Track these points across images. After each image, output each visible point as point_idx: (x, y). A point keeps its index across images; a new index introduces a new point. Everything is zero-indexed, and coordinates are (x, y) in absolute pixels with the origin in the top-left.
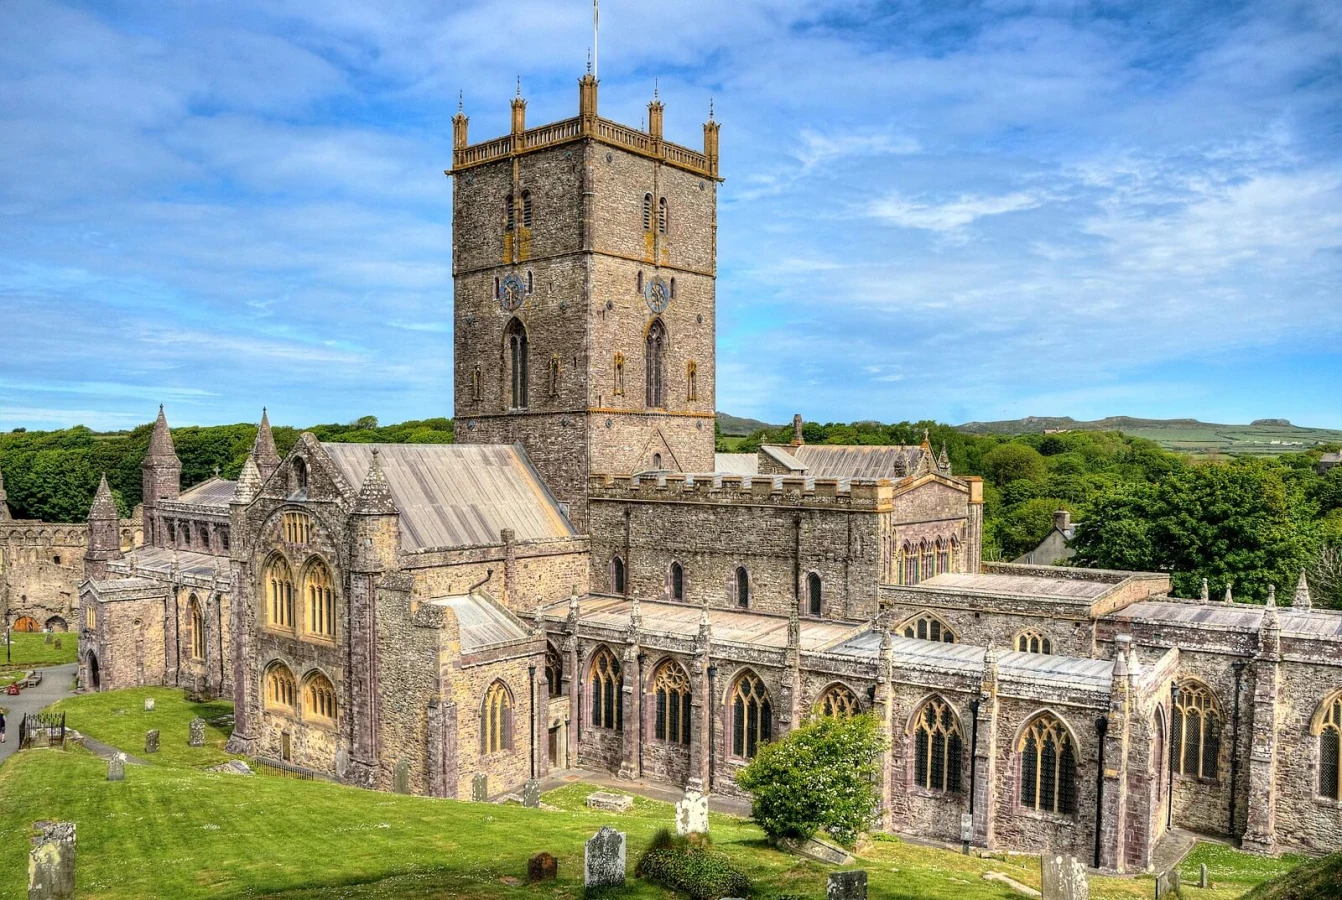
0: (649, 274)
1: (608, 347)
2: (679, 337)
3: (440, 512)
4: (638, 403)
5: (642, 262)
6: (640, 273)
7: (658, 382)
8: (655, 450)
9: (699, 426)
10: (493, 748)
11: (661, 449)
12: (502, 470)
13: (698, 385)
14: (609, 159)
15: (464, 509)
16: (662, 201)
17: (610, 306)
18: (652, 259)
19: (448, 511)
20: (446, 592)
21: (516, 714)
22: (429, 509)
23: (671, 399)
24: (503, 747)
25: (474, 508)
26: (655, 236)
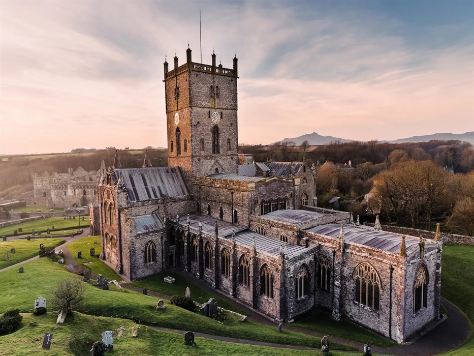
0: (213, 111)
1: (198, 136)
2: (224, 131)
3: (147, 189)
4: (210, 152)
5: (209, 108)
6: (209, 112)
7: (218, 145)
8: (215, 167)
9: (232, 158)
10: (150, 261)
11: (218, 166)
12: (172, 175)
13: (231, 145)
14: (197, 75)
15: (155, 188)
16: (217, 87)
17: (198, 123)
18: (213, 106)
19: (150, 189)
20: (144, 214)
21: (156, 251)
22: (144, 188)
23: (221, 151)
25: (159, 188)
26: (214, 99)
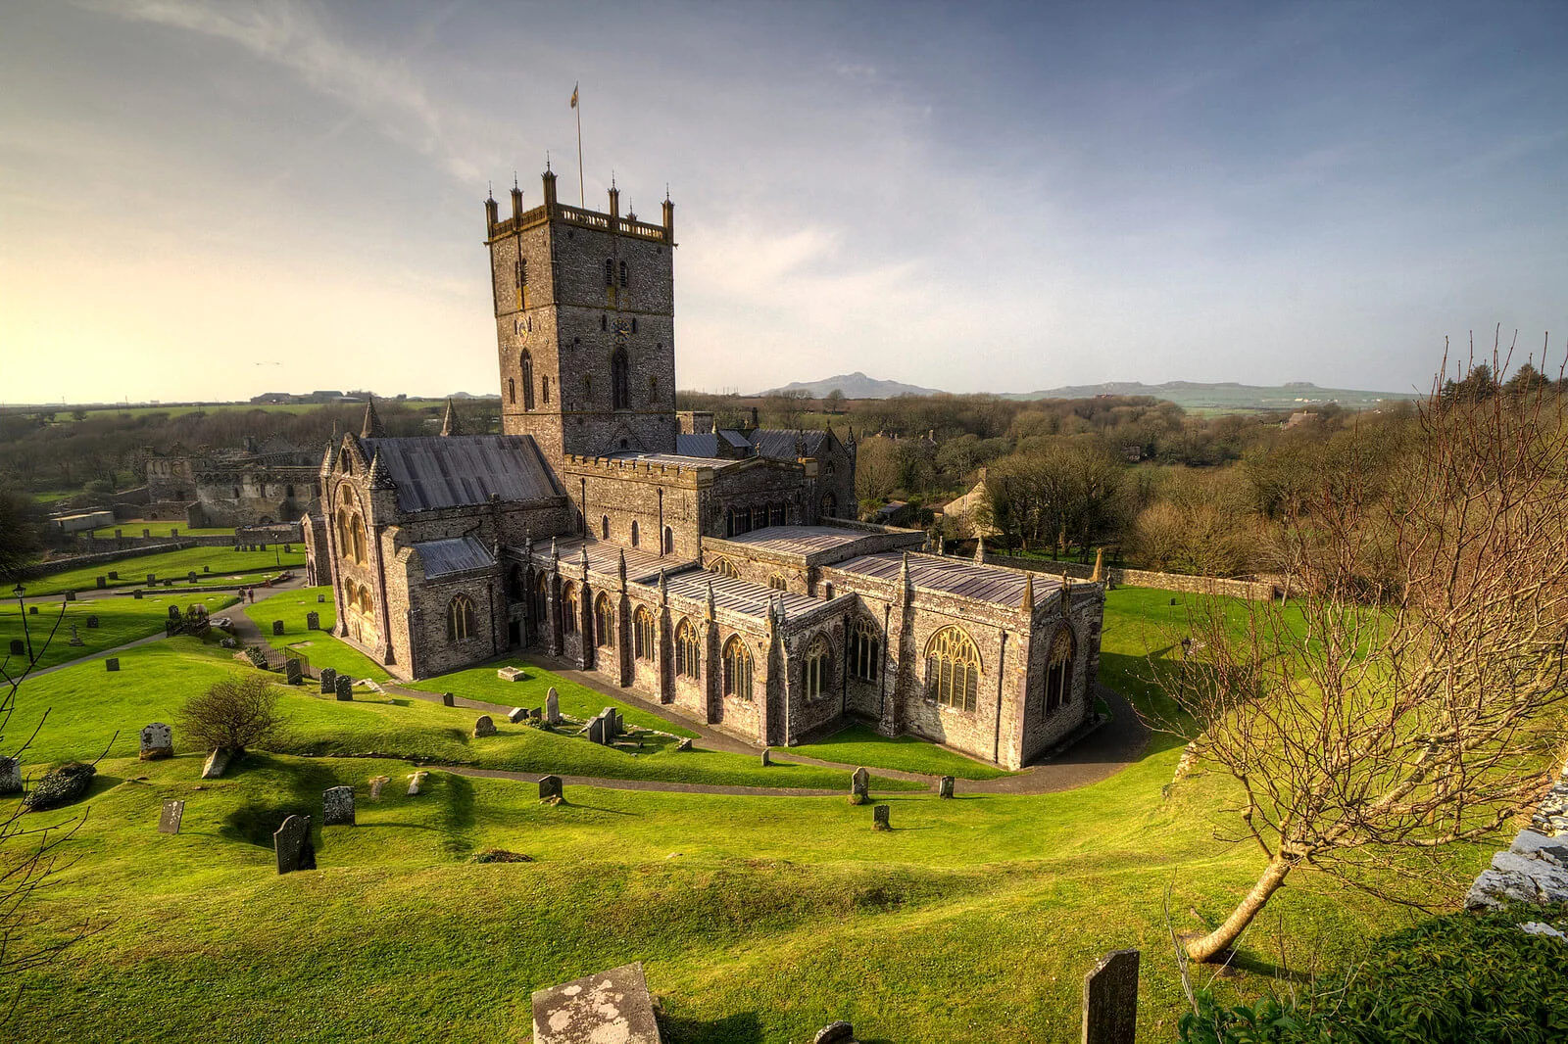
0: (612, 316)
1: (577, 369)
2: (642, 359)
3: (450, 484)
4: (607, 406)
5: (605, 309)
6: (604, 316)
7: (626, 391)
8: (622, 438)
9: (661, 421)
10: (461, 636)
11: (628, 437)
12: (512, 453)
13: (659, 392)
14: (571, 235)
15: (471, 481)
16: (623, 264)
17: (577, 340)
18: (614, 306)
19: (458, 482)
20: (444, 536)
21: (477, 615)
22: (441, 480)
23: (635, 402)
24: (468, 635)
25: (480, 480)
26: (616, 290)
